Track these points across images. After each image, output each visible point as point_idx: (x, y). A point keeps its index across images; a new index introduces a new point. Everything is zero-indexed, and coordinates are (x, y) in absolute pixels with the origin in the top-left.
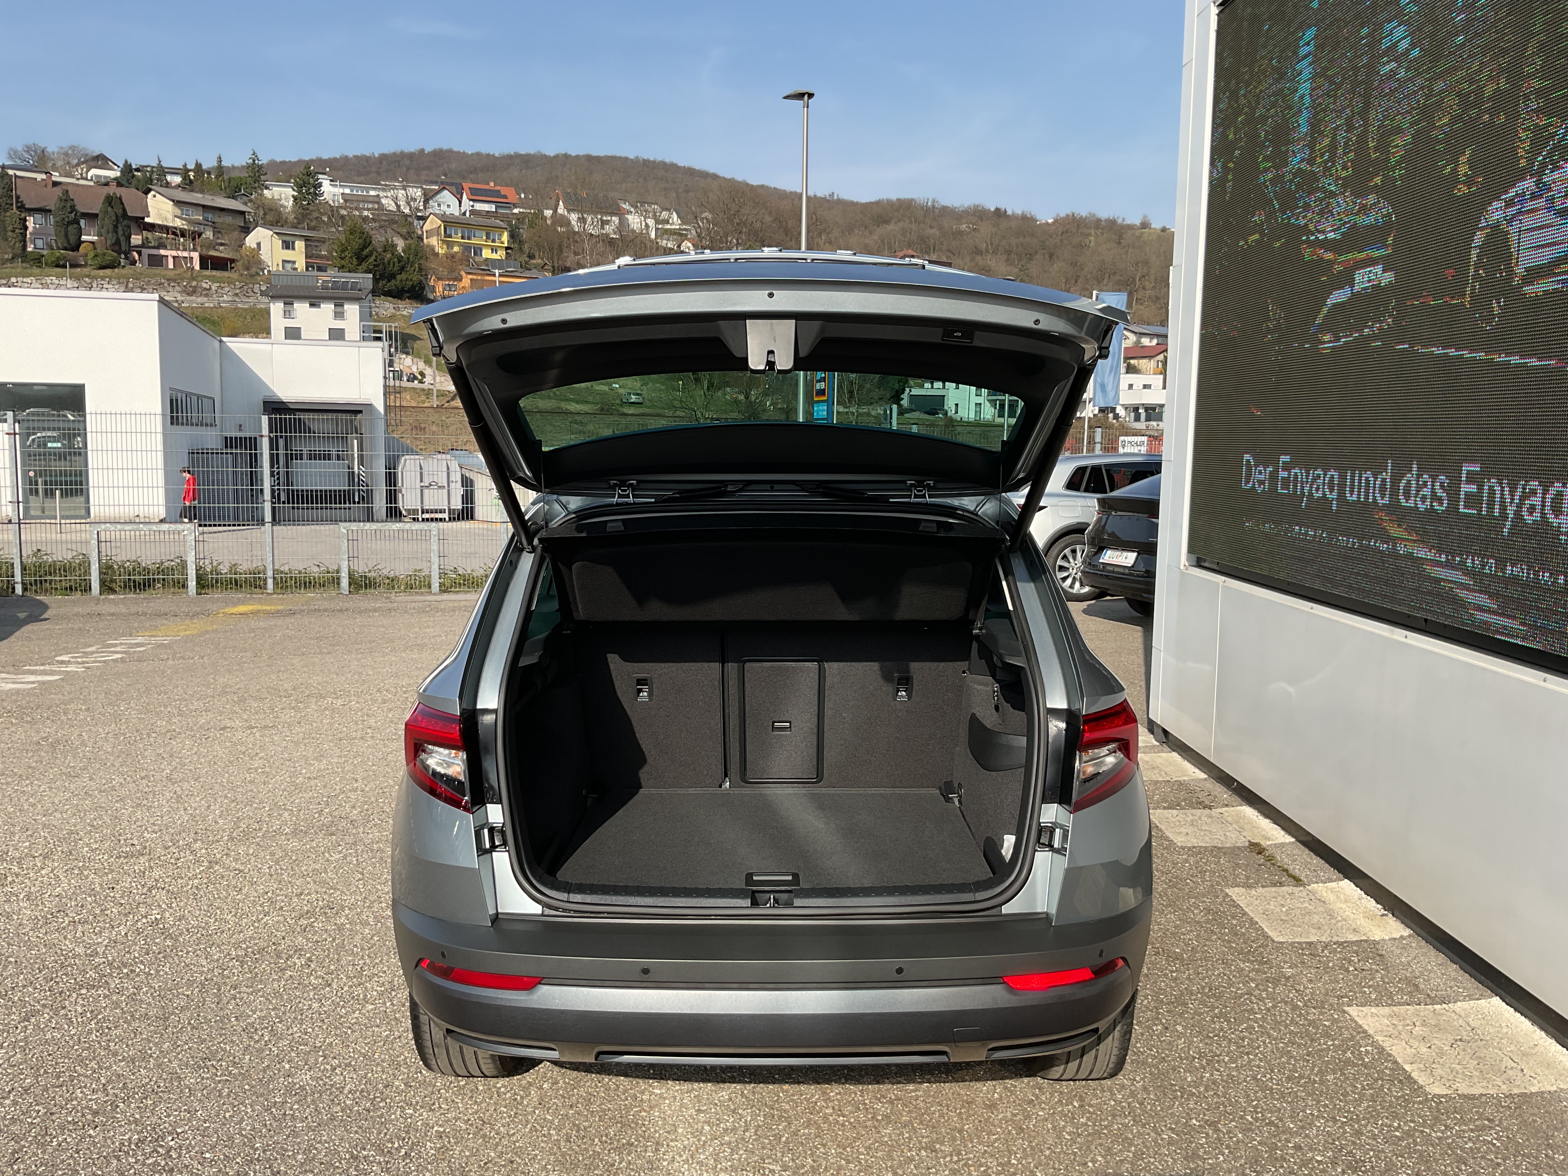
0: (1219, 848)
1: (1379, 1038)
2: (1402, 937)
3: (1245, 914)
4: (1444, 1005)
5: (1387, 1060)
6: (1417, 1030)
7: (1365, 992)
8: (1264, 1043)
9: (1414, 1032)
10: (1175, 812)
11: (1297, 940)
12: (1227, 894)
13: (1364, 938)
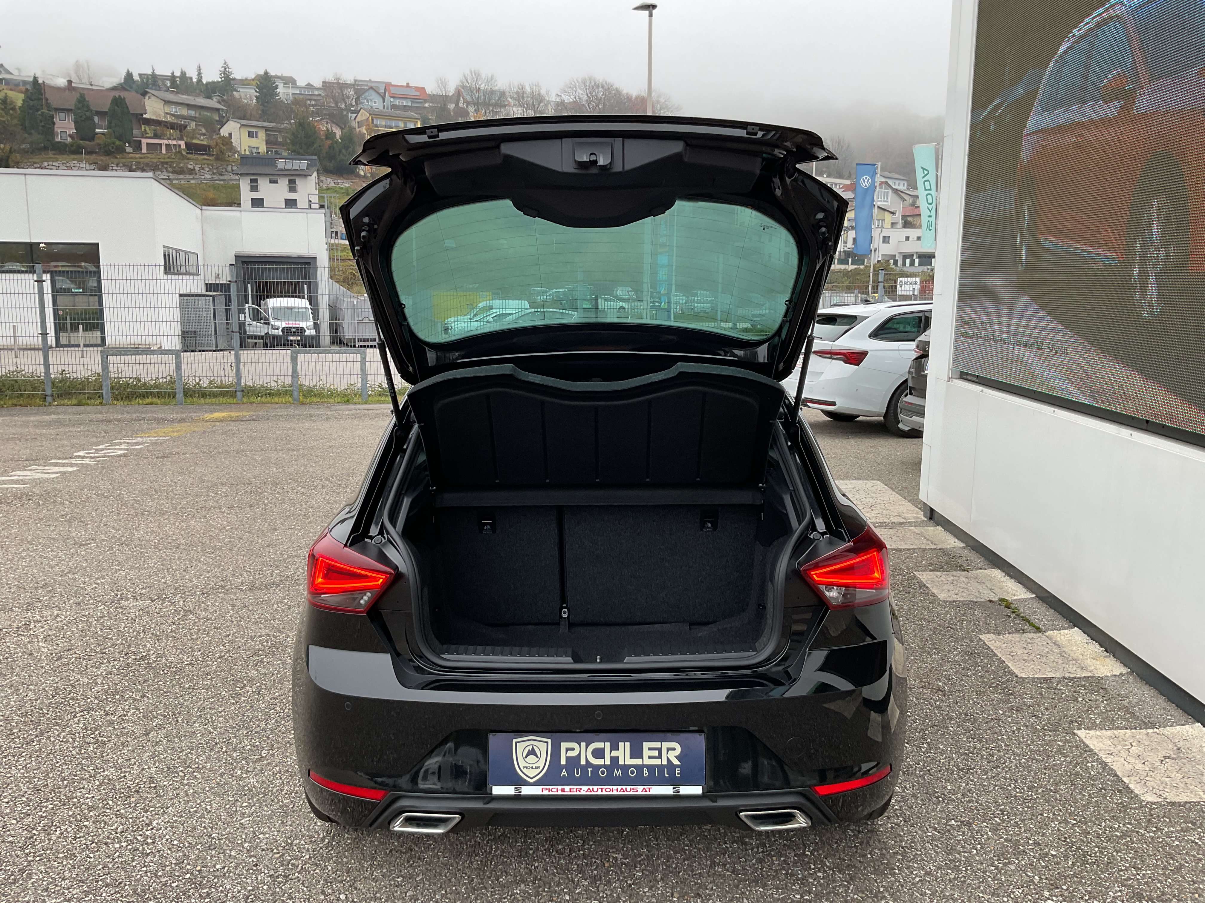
0: (973, 602)
1: (1103, 756)
2: (1121, 674)
3: (995, 655)
4: (1155, 730)
5: (1110, 775)
6: (1134, 750)
7: (1091, 718)
8: (1010, 758)
9: (1131, 752)
10: (939, 573)
11: (1036, 676)
12: (980, 639)
13: (1090, 674)
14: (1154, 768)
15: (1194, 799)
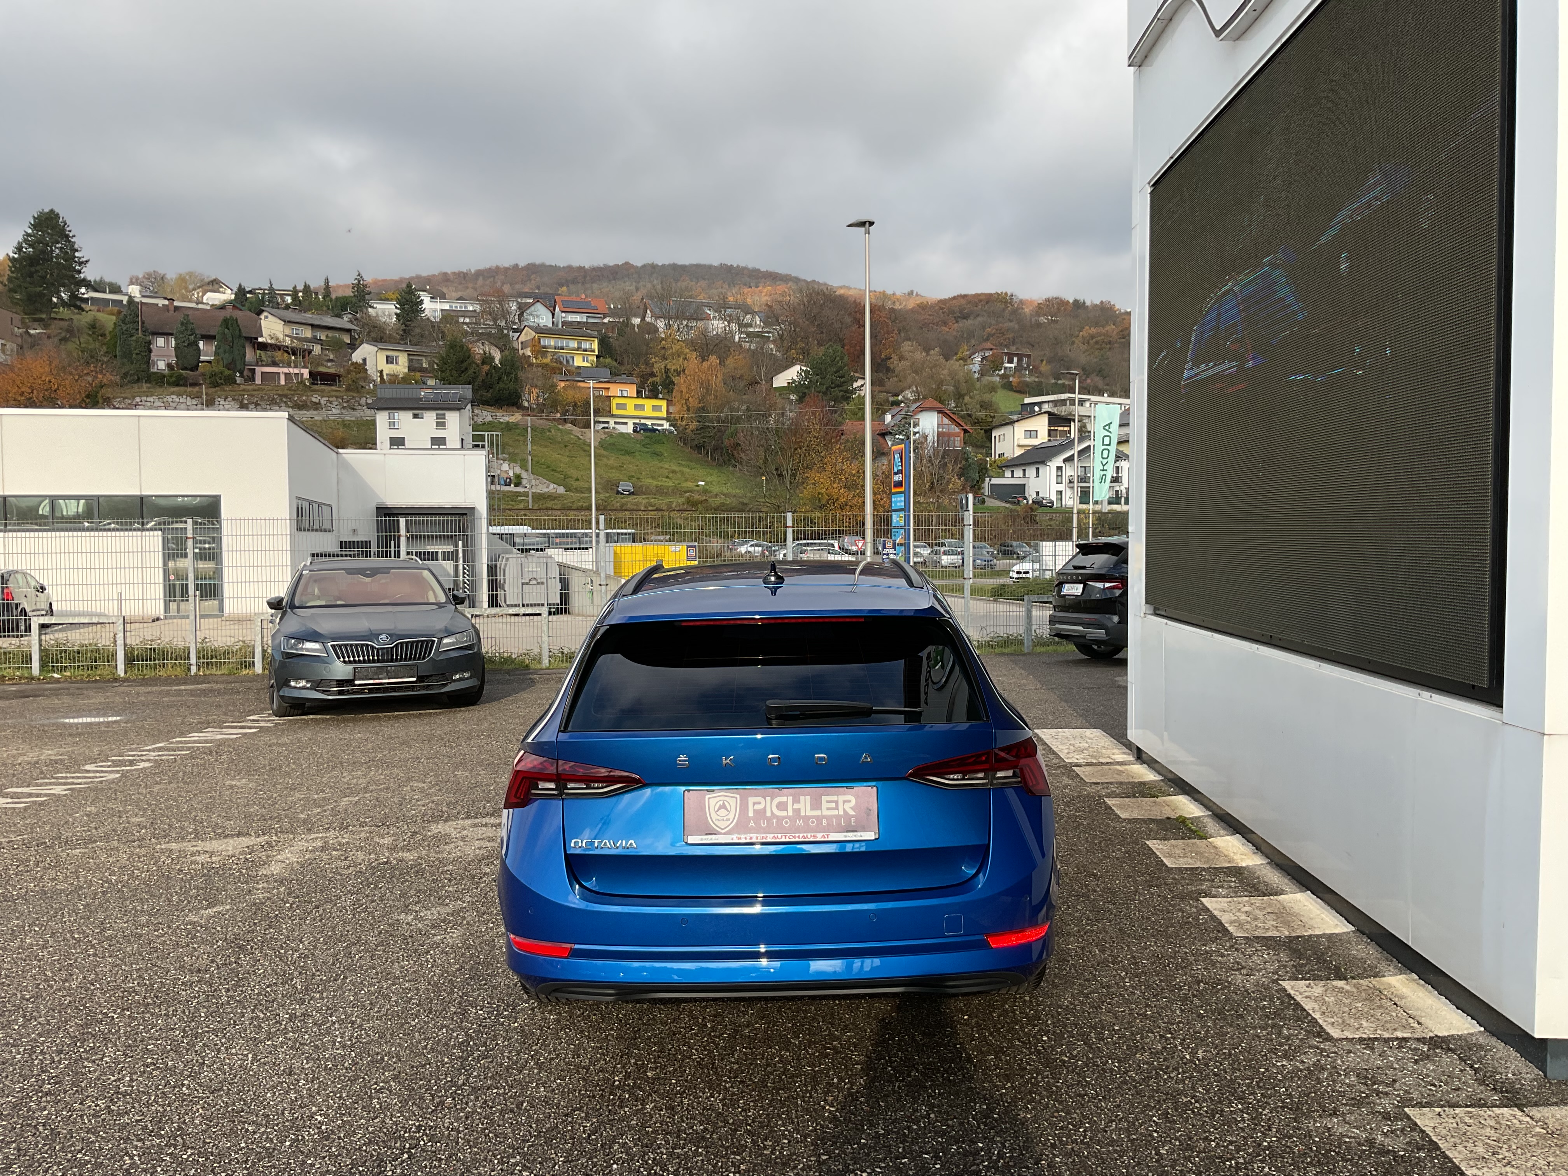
0: (1152, 819)
1: (1216, 913)
2: (1261, 864)
3: (1154, 853)
4: (1272, 897)
5: (1215, 922)
6: (1245, 908)
7: (1219, 891)
9: (1242, 909)
10: (1128, 800)
11: (1185, 867)
12: (1145, 843)
13: (1234, 865)
14: (1256, 919)
15: (1278, 934)
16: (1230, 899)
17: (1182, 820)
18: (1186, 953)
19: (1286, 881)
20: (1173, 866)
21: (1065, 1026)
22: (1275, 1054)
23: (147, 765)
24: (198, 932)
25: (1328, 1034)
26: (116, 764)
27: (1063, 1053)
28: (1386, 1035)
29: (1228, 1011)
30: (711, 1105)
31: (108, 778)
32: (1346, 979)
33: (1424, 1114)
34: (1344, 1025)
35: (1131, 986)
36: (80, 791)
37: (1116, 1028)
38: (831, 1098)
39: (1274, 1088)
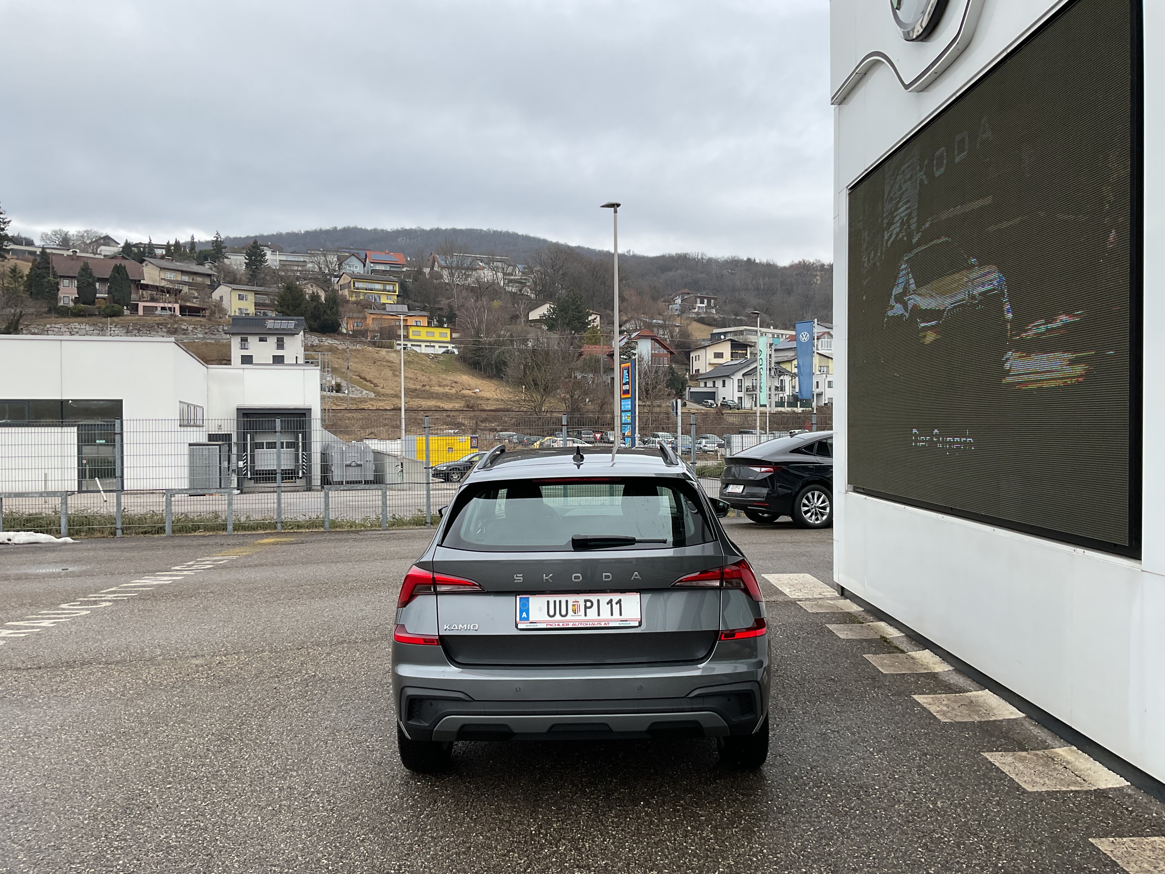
0: (863, 639)
1: (925, 705)
2: (949, 671)
3: (871, 664)
4: (961, 694)
5: (926, 712)
6: (945, 702)
7: (924, 690)
9: (942, 703)
10: (842, 625)
11: (895, 673)
12: (863, 657)
13: (930, 671)
14: (953, 709)
15: (972, 720)
16: (932, 696)
17: (884, 639)
18: (911, 734)
19: (969, 682)
20: (886, 673)
21: (841, 787)
22: (991, 803)
23: (108, 604)
24: (190, 728)
25: (1024, 789)
26: (82, 603)
27: (844, 806)
28: (1064, 789)
29: (951, 774)
30: (606, 846)
31: (82, 614)
32: (1027, 750)
33: (1103, 842)
34: (1034, 783)
35: (879, 758)
36: (63, 624)
37: (877, 787)
38: (690, 841)
39: (996, 827)
